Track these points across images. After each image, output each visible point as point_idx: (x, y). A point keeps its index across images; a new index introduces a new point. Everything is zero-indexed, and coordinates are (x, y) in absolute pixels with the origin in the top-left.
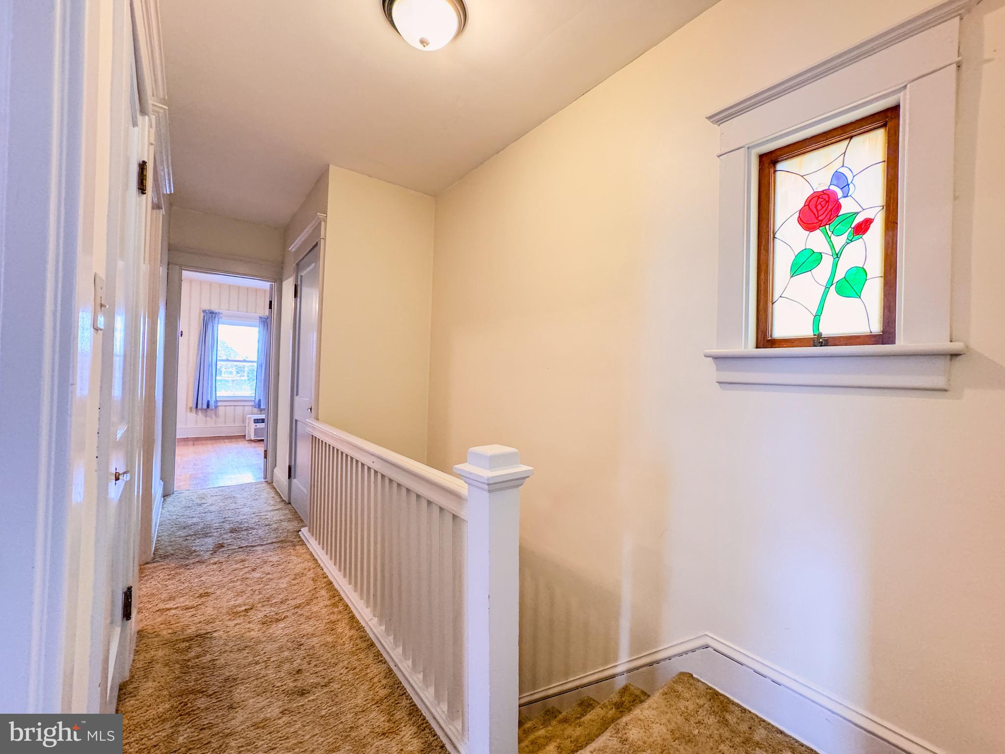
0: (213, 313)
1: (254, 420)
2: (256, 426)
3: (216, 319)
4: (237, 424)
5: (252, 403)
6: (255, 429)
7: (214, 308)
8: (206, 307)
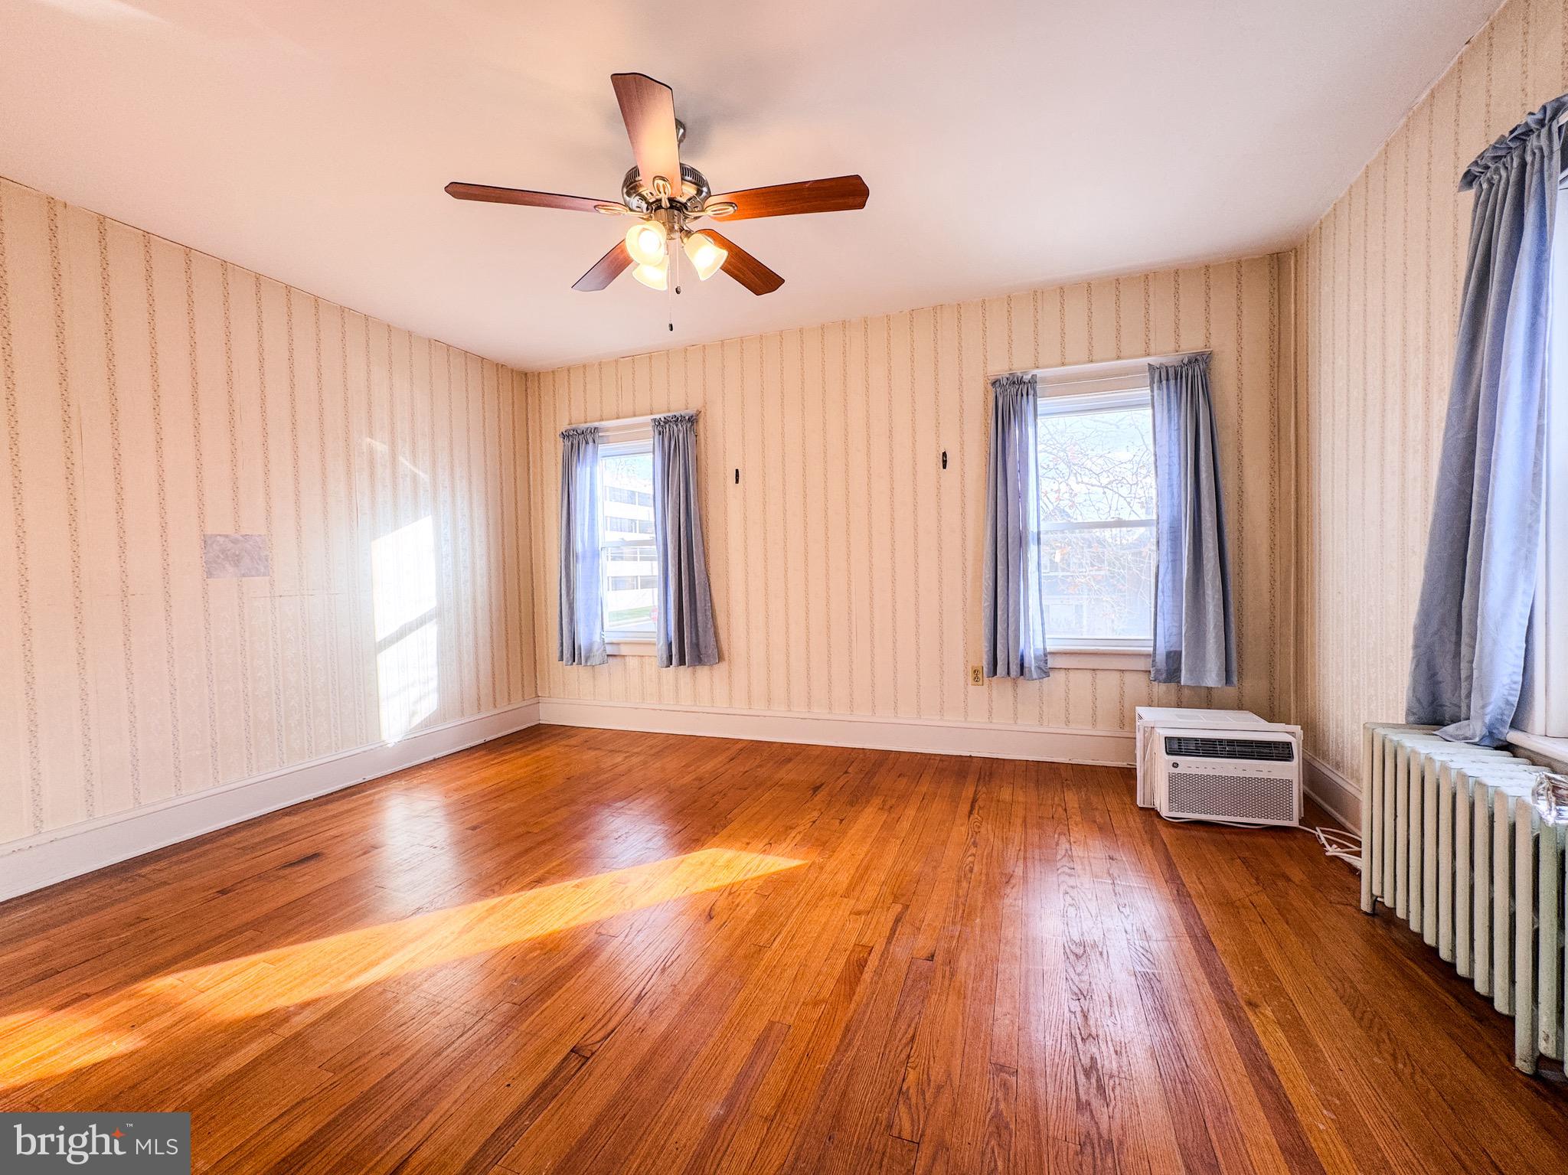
0: (1021, 382)
1: (1168, 740)
2: (1175, 765)
3: (1031, 397)
4: (1101, 730)
5: (1143, 664)
6: (1172, 779)
7: (1022, 365)
8: (999, 368)
